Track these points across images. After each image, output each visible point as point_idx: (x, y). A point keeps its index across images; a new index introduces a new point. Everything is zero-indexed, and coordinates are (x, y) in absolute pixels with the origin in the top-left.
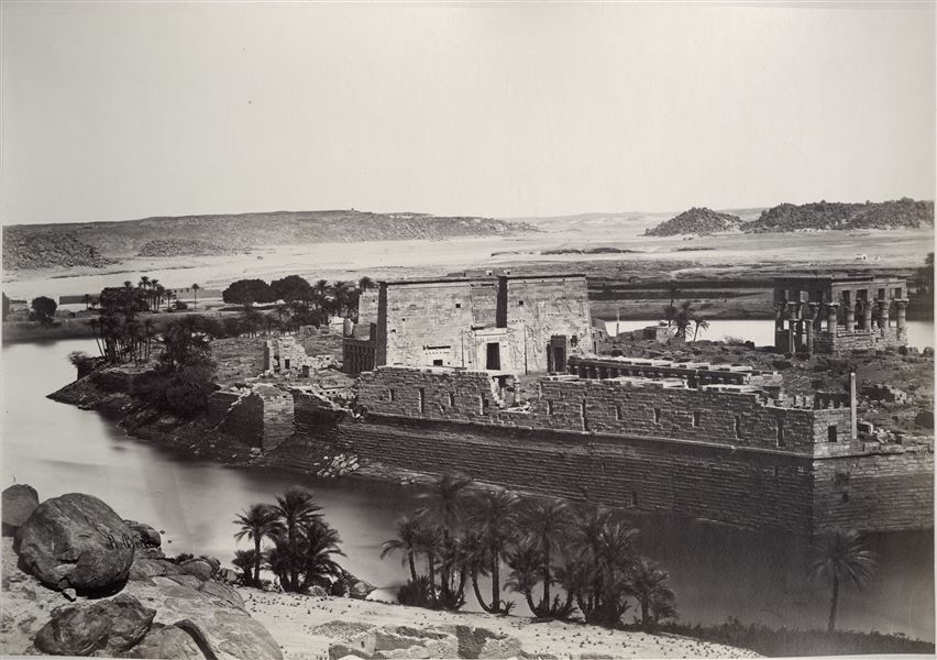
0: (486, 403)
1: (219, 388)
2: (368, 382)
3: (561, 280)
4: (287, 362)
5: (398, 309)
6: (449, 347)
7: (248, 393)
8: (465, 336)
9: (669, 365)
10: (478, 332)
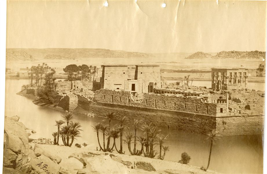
0: (129, 100)
1: (59, 94)
2: (98, 93)
3: (153, 67)
4: (77, 87)
5: (107, 73)
6: (121, 85)
7: (66, 95)
8: (126, 82)
9: (180, 91)
10: (129, 81)
